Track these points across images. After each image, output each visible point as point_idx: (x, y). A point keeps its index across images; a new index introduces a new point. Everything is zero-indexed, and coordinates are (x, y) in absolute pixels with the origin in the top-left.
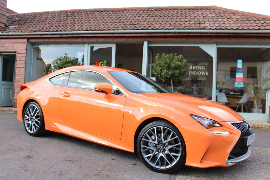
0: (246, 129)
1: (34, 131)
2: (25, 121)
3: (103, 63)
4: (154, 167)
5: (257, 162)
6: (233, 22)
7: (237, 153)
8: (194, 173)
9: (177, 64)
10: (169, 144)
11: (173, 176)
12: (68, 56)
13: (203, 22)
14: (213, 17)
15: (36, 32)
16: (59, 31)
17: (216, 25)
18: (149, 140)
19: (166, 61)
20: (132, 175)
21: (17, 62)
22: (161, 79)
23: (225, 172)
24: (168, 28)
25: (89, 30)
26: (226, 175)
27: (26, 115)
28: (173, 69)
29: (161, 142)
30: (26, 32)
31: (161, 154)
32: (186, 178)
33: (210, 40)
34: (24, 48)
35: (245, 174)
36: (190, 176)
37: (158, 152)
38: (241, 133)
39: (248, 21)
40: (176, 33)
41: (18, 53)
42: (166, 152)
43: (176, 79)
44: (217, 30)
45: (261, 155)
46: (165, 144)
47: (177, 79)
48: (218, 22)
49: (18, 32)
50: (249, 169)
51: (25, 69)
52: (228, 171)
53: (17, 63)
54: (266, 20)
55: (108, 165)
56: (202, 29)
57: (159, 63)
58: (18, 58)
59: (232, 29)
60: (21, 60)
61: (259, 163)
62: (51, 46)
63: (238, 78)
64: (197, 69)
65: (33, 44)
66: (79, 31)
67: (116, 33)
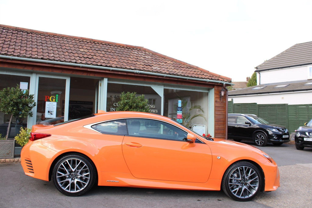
3: (54, 97)
4: (240, 198)
10: (249, 179)
13: (150, 64)
18: (234, 178)
24: (131, 68)
25: (46, 59)
27: (59, 172)
29: (242, 178)
31: (244, 187)
40: (138, 73)
56: (160, 72)
59: (181, 75)
63: (179, 116)
66: (33, 58)
67: (79, 67)
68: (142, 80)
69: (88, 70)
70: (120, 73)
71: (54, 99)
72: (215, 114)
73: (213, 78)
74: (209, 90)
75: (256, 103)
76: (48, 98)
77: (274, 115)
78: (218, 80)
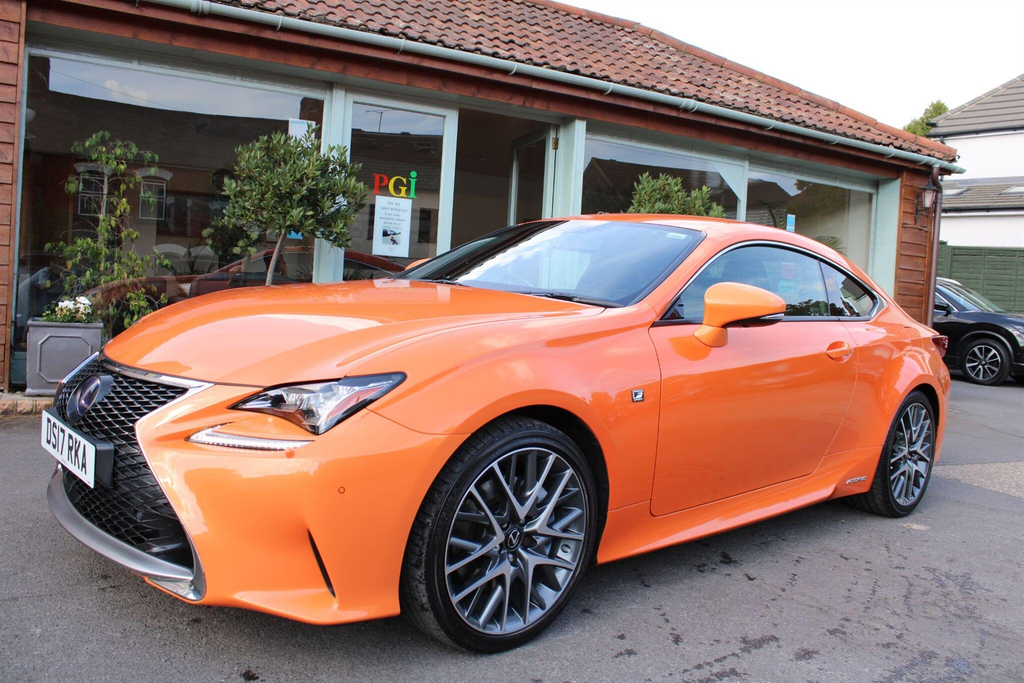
3: (404, 180)
24: (668, 90)
44: (784, 121)
66: (349, 27)
67: (505, 72)
71: (403, 185)
72: (898, 268)
73: (905, 146)
74: (876, 184)
75: (945, 243)
76: (384, 184)
77: (1007, 283)
78: (918, 151)
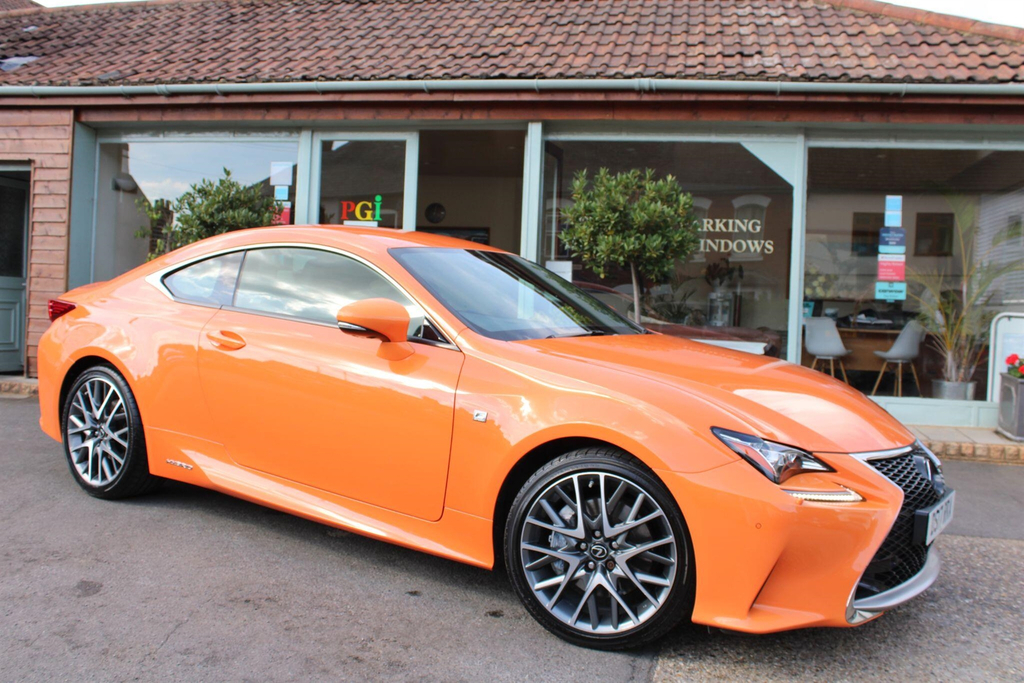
0: (922, 479)
1: (104, 477)
2: (70, 438)
3: (370, 205)
4: (573, 625)
5: (958, 598)
6: (870, 50)
7: (889, 573)
8: (724, 645)
9: (655, 211)
10: (627, 540)
11: (643, 663)
12: (233, 178)
13: (757, 48)
14: (795, 30)
15: (110, 85)
16: (200, 82)
17: (807, 61)
18: (551, 522)
19: (614, 201)
20: (488, 658)
21: (37, 203)
22: (594, 268)
23: (841, 642)
24: (621, 74)
25: (317, 79)
26: (844, 654)
27: (73, 418)
28: (638, 231)
29: (597, 533)
30: (69, 84)
31: (598, 579)
32: (693, 669)
33: (784, 120)
34: (62, 146)
35: (916, 649)
36: (710, 660)
37: (588, 570)
38: (906, 497)
39: (929, 45)
40: (650, 91)
41: (38, 165)
42: (618, 571)
43: (650, 268)
44: (811, 79)
45: (972, 568)
46: (615, 538)
47: (656, 269)
48: (811, 50)
49: (39, 84)
50: (931, 626)
51: (69, 227)
52: (850, 638)
53: (35, 206)
54: (997, 42)
55: (393, 618)
56: (753, 76)
57: (585, 207)
58: (38, 185)
59: (868, 76)
60: (50, 194)
61: (967, 601)
62: (167, 139)
63: (887, 267)
64: (730, 230)
65: (96, 130)
66: (278, 81)
67: (422, 90)
68: (682, 117)
69: (457, 98)
70: (576, 98)
71: (368, 209)
76: (351, 210)
